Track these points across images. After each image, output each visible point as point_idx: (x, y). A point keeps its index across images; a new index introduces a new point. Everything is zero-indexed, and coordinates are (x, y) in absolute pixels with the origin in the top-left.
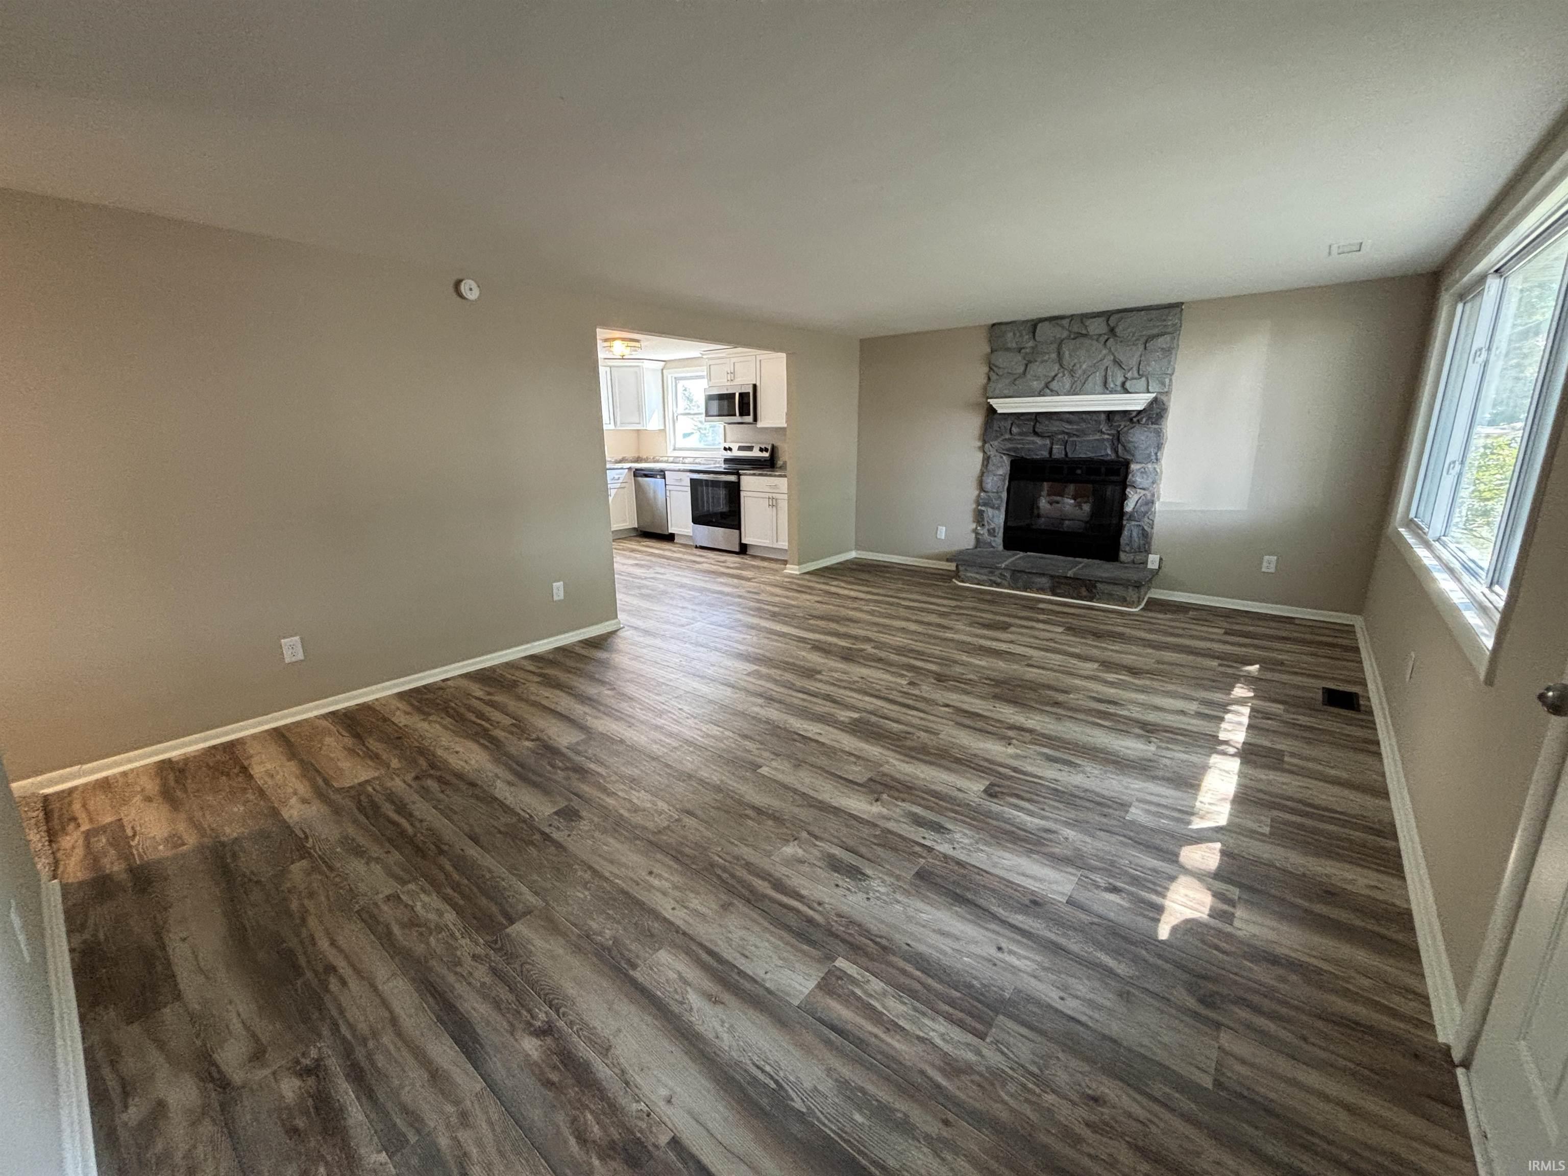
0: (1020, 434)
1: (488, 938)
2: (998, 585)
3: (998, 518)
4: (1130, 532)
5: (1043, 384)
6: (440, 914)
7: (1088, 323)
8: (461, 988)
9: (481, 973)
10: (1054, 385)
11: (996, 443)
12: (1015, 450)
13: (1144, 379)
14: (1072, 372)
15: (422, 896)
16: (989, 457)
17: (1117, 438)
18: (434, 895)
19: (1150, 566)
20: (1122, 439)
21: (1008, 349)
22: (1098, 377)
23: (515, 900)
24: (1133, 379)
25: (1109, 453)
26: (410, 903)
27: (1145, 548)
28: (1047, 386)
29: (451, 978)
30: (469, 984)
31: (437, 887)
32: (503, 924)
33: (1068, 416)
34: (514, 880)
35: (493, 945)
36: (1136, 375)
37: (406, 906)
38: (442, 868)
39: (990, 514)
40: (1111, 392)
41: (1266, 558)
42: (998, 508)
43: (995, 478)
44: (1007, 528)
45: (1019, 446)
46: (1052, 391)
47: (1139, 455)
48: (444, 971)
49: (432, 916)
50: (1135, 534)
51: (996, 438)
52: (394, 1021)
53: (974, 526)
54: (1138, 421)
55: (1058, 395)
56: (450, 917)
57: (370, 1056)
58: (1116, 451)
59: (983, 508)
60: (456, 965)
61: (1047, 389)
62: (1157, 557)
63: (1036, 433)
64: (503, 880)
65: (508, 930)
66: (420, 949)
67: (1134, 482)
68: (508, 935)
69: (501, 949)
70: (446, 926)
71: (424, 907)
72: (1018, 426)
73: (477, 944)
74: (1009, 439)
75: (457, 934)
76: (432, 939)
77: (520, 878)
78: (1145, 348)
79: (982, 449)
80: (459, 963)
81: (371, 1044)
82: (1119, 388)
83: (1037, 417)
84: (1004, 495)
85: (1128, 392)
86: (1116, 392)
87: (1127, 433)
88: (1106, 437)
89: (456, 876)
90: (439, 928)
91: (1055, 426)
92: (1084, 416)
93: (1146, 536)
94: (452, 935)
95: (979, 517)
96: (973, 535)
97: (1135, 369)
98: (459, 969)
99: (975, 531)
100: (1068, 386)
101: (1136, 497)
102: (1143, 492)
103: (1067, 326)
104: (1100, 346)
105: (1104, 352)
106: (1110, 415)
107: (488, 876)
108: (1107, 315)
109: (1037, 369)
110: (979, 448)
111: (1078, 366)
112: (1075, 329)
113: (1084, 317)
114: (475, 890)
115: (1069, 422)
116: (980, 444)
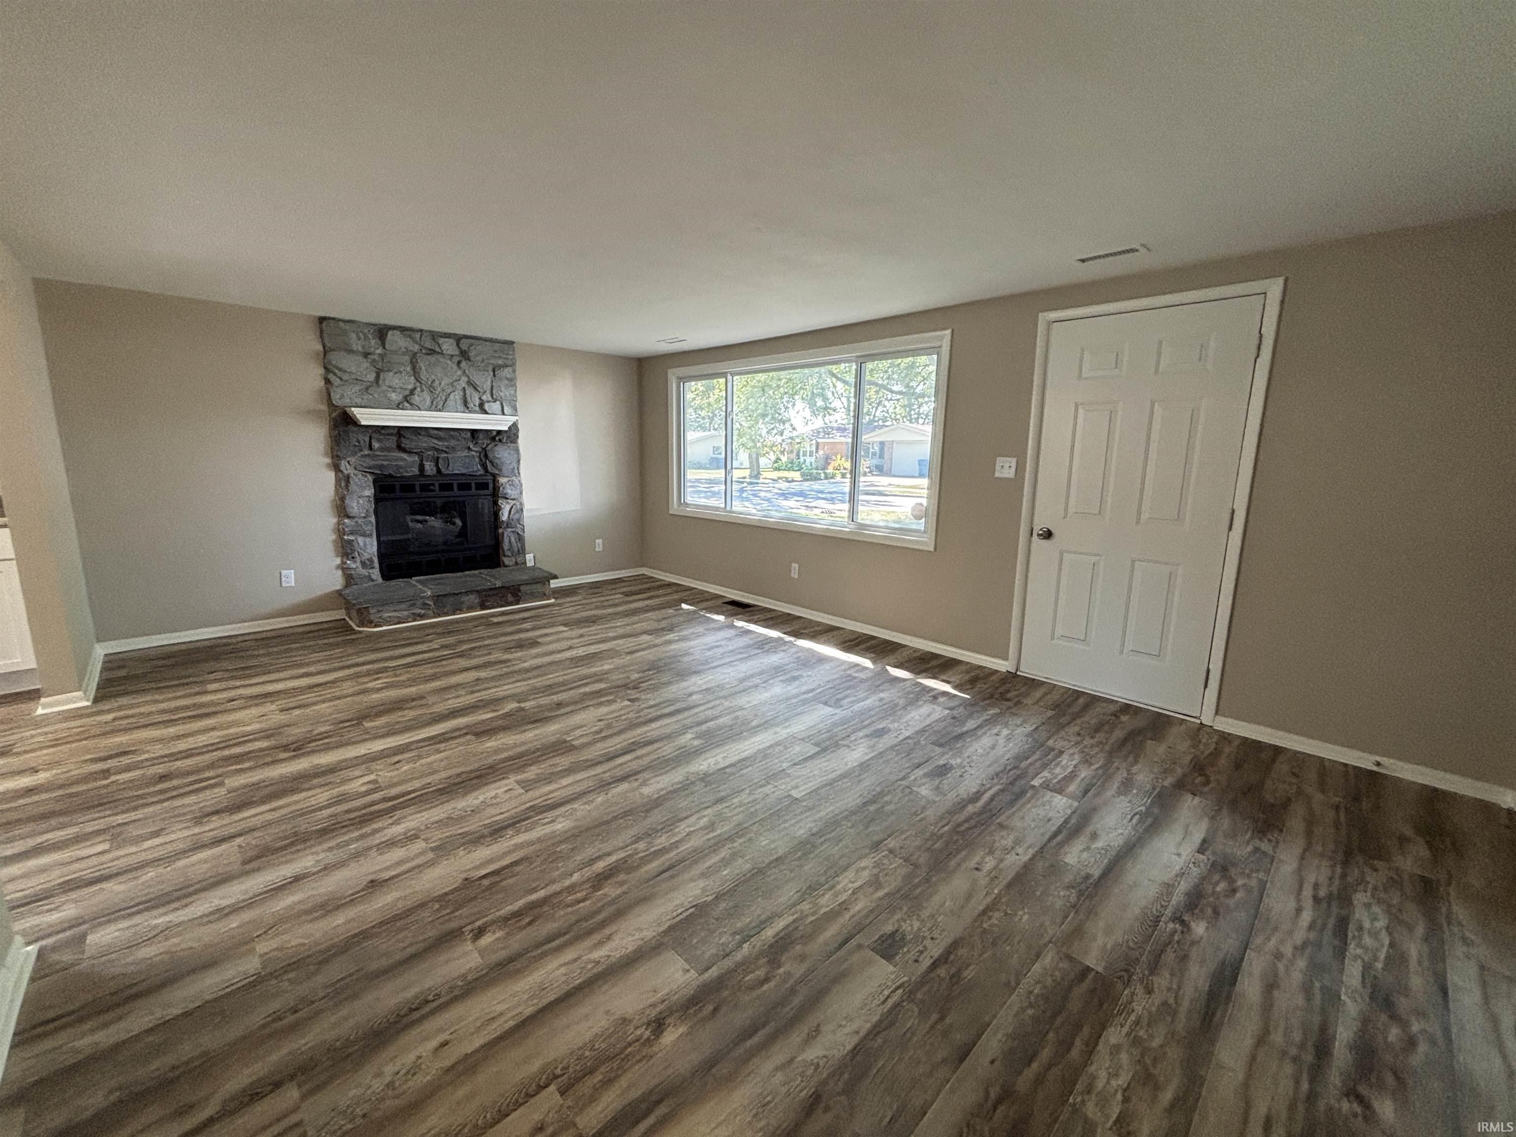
0: (381, 449)
1: (1120, 986)
2: (422, 617)
3: (369, 547)
4: (508, 538)
5: (400, 397)
6: (1116, 1049)
7: (441, 341)
8: (1188, 993)
9: (1162, 981)
10: (416, 399)
11: (352, 460)
12: (381, 467)
13: (498, 402)
14: (431, 389)
15: (1100, 1084)
16: (348, 478)
17: (485, 455)
18: (1092, 1069)
19: (528, 565)
20: (490, 455)
21: (351, 351)
22: (457, 396)
23: (1057, 973)
24: (488, 402)
25: (477, 469)
26: (1119, 1097)
27: (522, 551)
28: (406, 399)
29: (1186, 1004)
30: (1179, 988)
31: (1077, 1071)
32: (1095, 976)
33: (436, 432)
34: (1027, 981)
35: (1126, 979)
36: (490, 399)
37: (1126, 1100)
38: (1040, 1079)
39: (361, 544)
40: (470, 412)
41: (597, 541)
42: (370, 536)
43: (361, 501)
44: (381, 556)
45: (385, 463)
46: (411, 404)
47: (505, 471)
48: (1182, 1016)
49: (1124, 1057)
50: (513, 539)
51: (354, 454)
52: (1261, 1040)
53: (338, 561)
54: (500, 441)
55: (420, 409)
56: (1114, 1035)
57: (1302, 1046)
58: (484, 467)
59: (351, 538)
60: (1169, 1005)
61: (407, 401)
62: (532, 555)
63: (400, 448)
64: (1031, 992)
65: (1100, 969)
66: (1174, 1053)
67: (506, 494)
68: (1105, 968)
69: (1126, 971)
70: (1128, 1034)
71: (1117, 1075)
72: (379, 441)
73: (1133, 994)
74: (368, 455)
75: (1133, 1017)
76: (1156, 1043)
77: (1019, 976)
78: (494, 375)
79: (336, 468)
80: (1165, 1004)
81: (1293, 1051)
82: (477, 409)
83: (400, 431)
84: (373, 519)
85: (486, 413)
86: (475, 412)
87: (493, 452)
88: (474, 453)
89: (1045, 1054)
90: (1136, 1041)
91: (425, 442)
92: (452, 433)
93: (520, 538)
94: (1137, 1023)
95: (346, 549)
96: (340, 572)
97: (488, 392)
98: (1171, 1001)
99: (343, 567)
100: (428, 402)
101: (508, 508)
102: (513, 502)
103: (418, 339)
104: (455, 367)
105: (459, 373)
106: (474, 433)
107: (1030, 1012)
108: (458, 339)
109: (391, 379)
110: (328, 466)
111: (437, 382)
112: (428, 345)
113: (435, 336)
114: (1059, 1020)
115: (439, 439)
116: (328, 460)
